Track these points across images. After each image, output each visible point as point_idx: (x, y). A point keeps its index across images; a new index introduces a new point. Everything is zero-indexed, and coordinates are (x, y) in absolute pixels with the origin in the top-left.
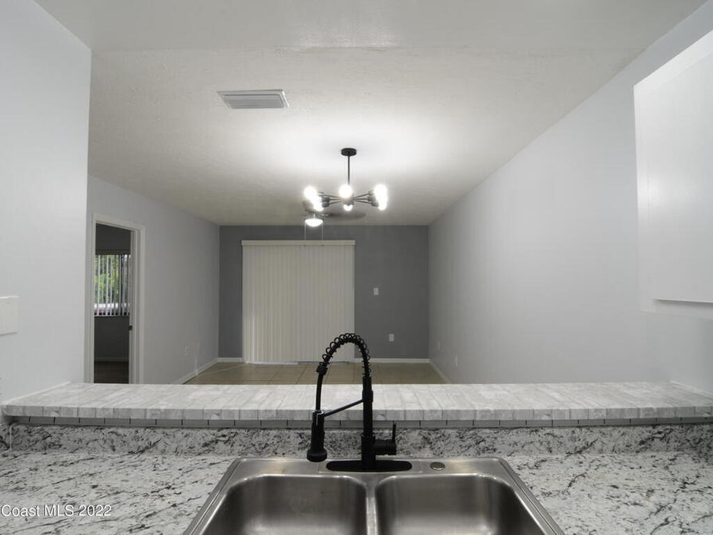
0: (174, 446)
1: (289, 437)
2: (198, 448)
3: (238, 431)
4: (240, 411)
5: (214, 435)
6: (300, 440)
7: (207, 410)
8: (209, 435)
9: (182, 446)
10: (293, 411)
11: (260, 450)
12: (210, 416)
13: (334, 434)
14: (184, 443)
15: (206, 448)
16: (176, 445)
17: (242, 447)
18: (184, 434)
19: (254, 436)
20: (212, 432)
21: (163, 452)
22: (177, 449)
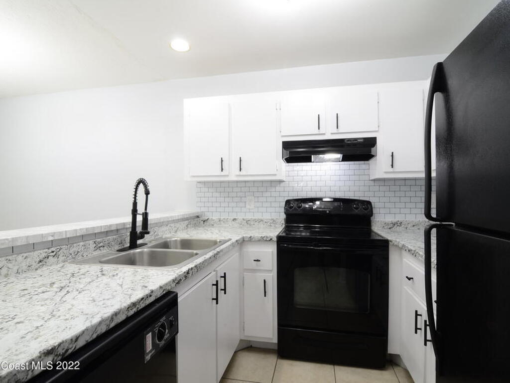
0: (15, 269)
1: (89, 245)
2: (35, 265)
3: (62, 247)
4: (66, 232)
5: (46, 252)
6: (95, 245)
7: (45, 234)
8: (42, 253)
9: (22, 267)
10: (94, 228)
11: (74, 257)
12: (47, 239)
13: (109, 239)
14: (24, 264)
15: (41, 264)
16: (18, 267)
17: (64, 257)
18: (25, 257)
19: (71, 248)
20: (45, 251)
21: (6, 276)
22: (18, 271)
